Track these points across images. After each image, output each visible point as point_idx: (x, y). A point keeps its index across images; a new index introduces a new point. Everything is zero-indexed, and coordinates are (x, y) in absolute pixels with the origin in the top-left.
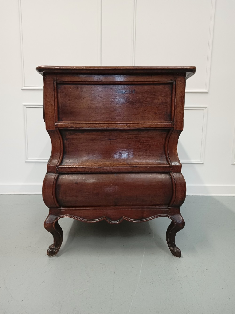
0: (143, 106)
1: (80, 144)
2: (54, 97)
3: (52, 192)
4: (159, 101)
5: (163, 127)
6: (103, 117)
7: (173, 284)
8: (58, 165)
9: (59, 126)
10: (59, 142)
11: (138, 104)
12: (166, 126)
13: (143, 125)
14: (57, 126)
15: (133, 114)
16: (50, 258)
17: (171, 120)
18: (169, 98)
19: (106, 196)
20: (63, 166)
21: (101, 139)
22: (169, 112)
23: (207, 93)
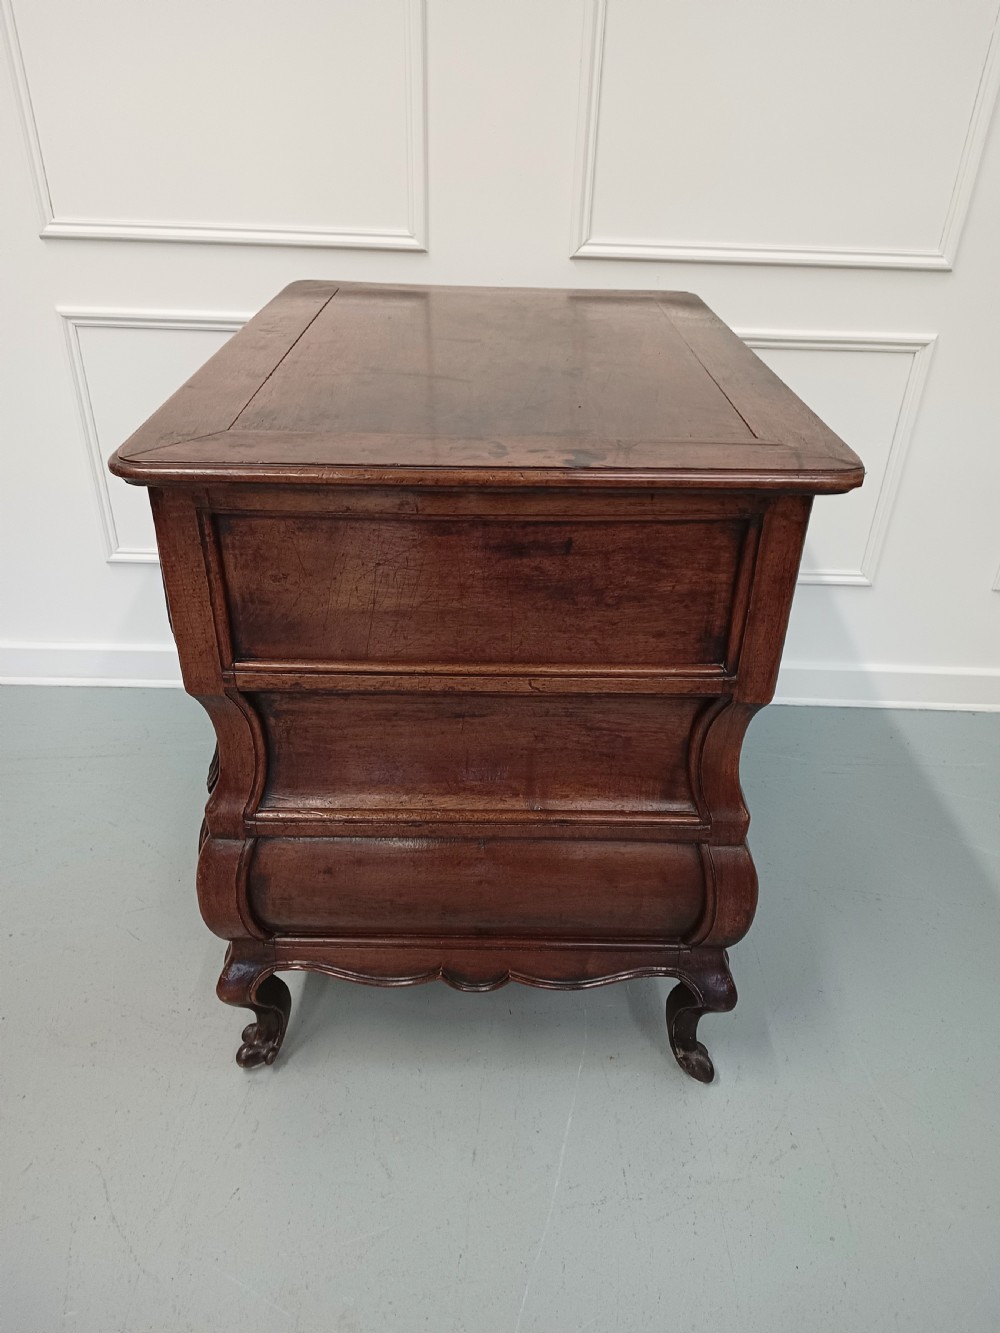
0: (607, 605)
1: (333, 731)
2: (208, 572)
3: (237, 902)
4: (677, 587)
5: (685, 691)
6: (429, 645)
7: (667, 1215)
8: (249, 810)
9: (239, 683)
10: (247, 731)
11: (585, 599)
12: (698, 688)
13: (602, 682)
14: (233, 682)
15: (557, 634)
16: (251, 1076)
17: (722, 658)
18: (723, 577)
19: (444, 914)
20: (271, 815)
21: (420, 714)
22: (717, 629)
23: (949, 271)
